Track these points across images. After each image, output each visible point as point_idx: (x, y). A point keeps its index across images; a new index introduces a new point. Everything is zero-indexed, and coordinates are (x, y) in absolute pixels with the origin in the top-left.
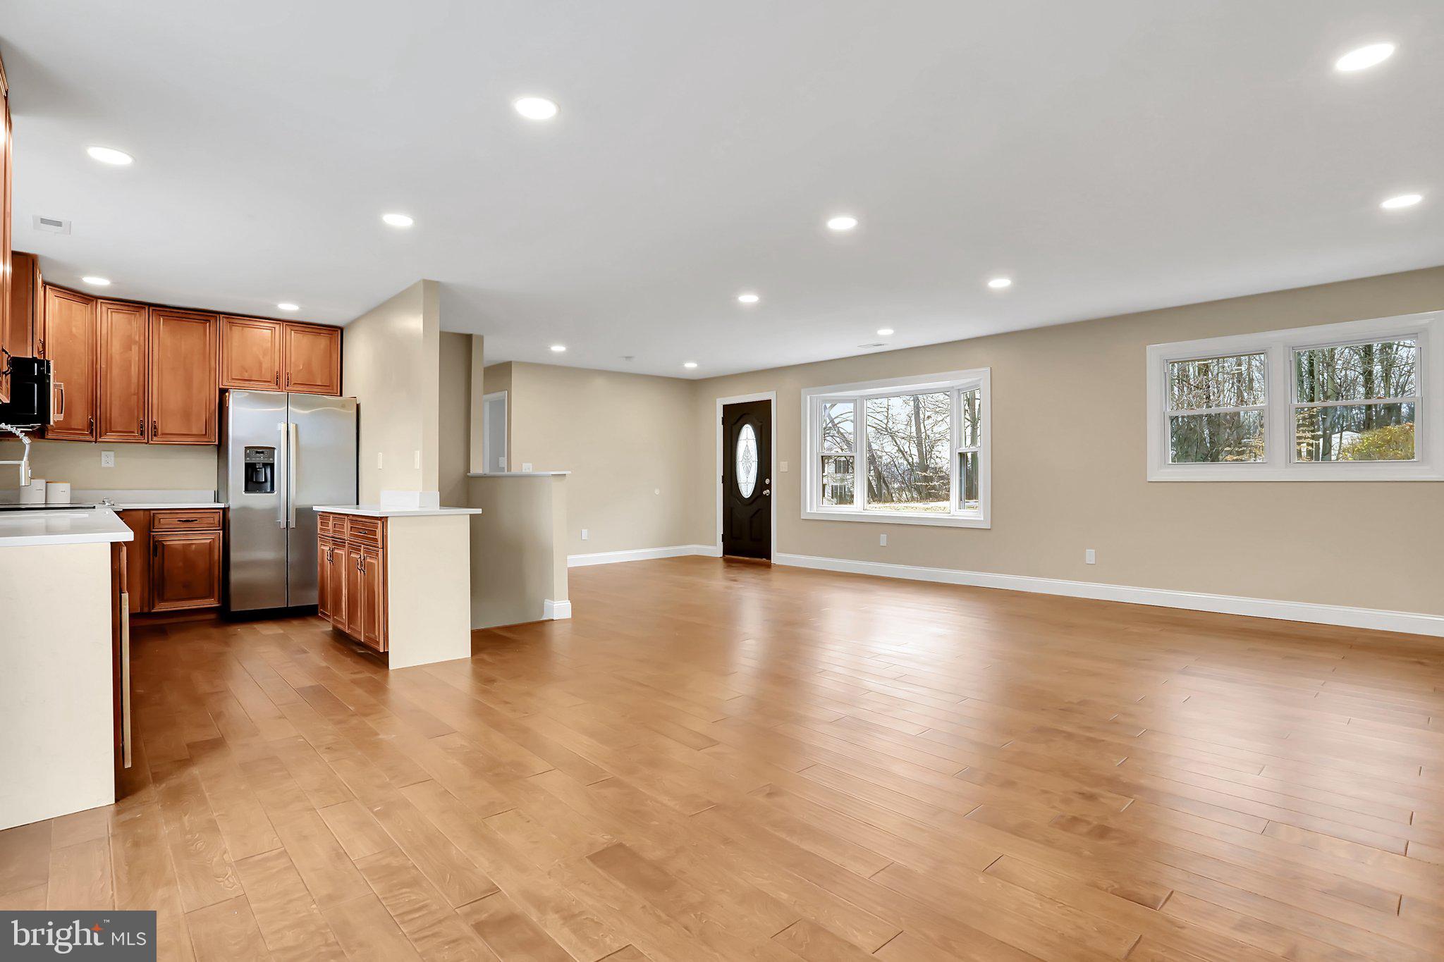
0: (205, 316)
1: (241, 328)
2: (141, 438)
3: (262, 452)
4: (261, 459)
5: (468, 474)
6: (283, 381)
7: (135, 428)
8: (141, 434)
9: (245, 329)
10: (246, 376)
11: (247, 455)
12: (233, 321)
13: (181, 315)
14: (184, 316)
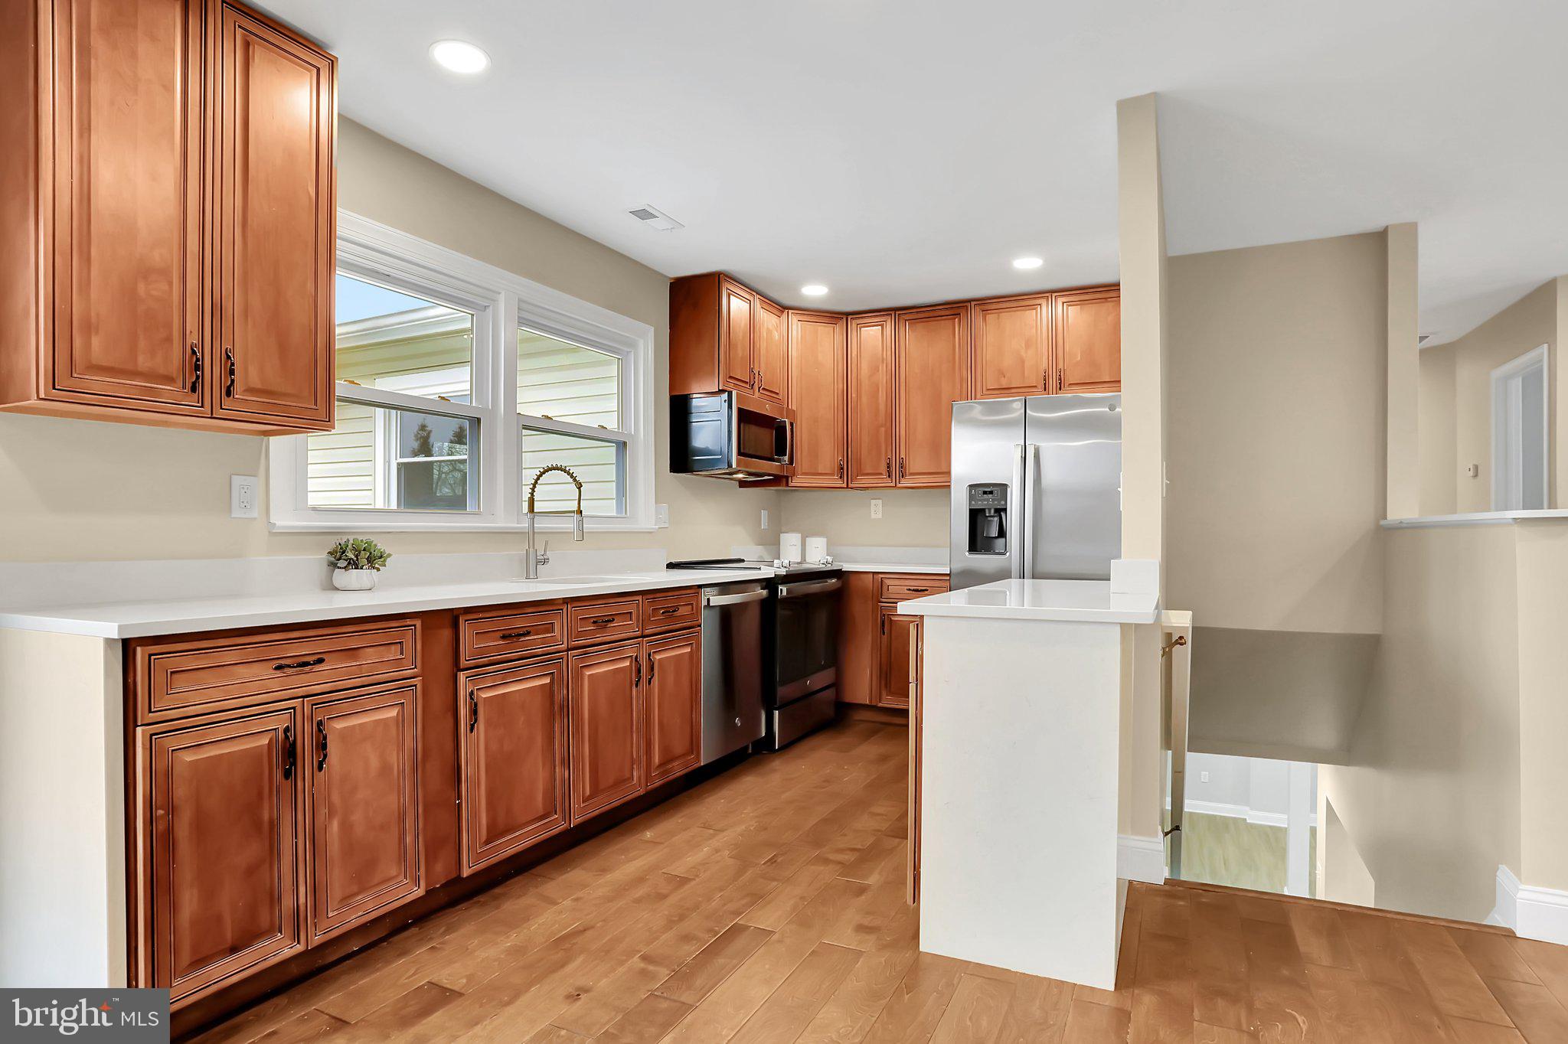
0: (955, 309)
1: (996, 315)
2: (889, 480)
3: (991, 493)
4: (986, 503)
5: (1382, 522)
6: (1053, 383)
7: (883, 468)
8: (889, 476)
9: (1001, 315)
10: (1004, 383)
11: (971, 498)
12: (986, 307)
13: (926, 315)
14: (931, 314)
